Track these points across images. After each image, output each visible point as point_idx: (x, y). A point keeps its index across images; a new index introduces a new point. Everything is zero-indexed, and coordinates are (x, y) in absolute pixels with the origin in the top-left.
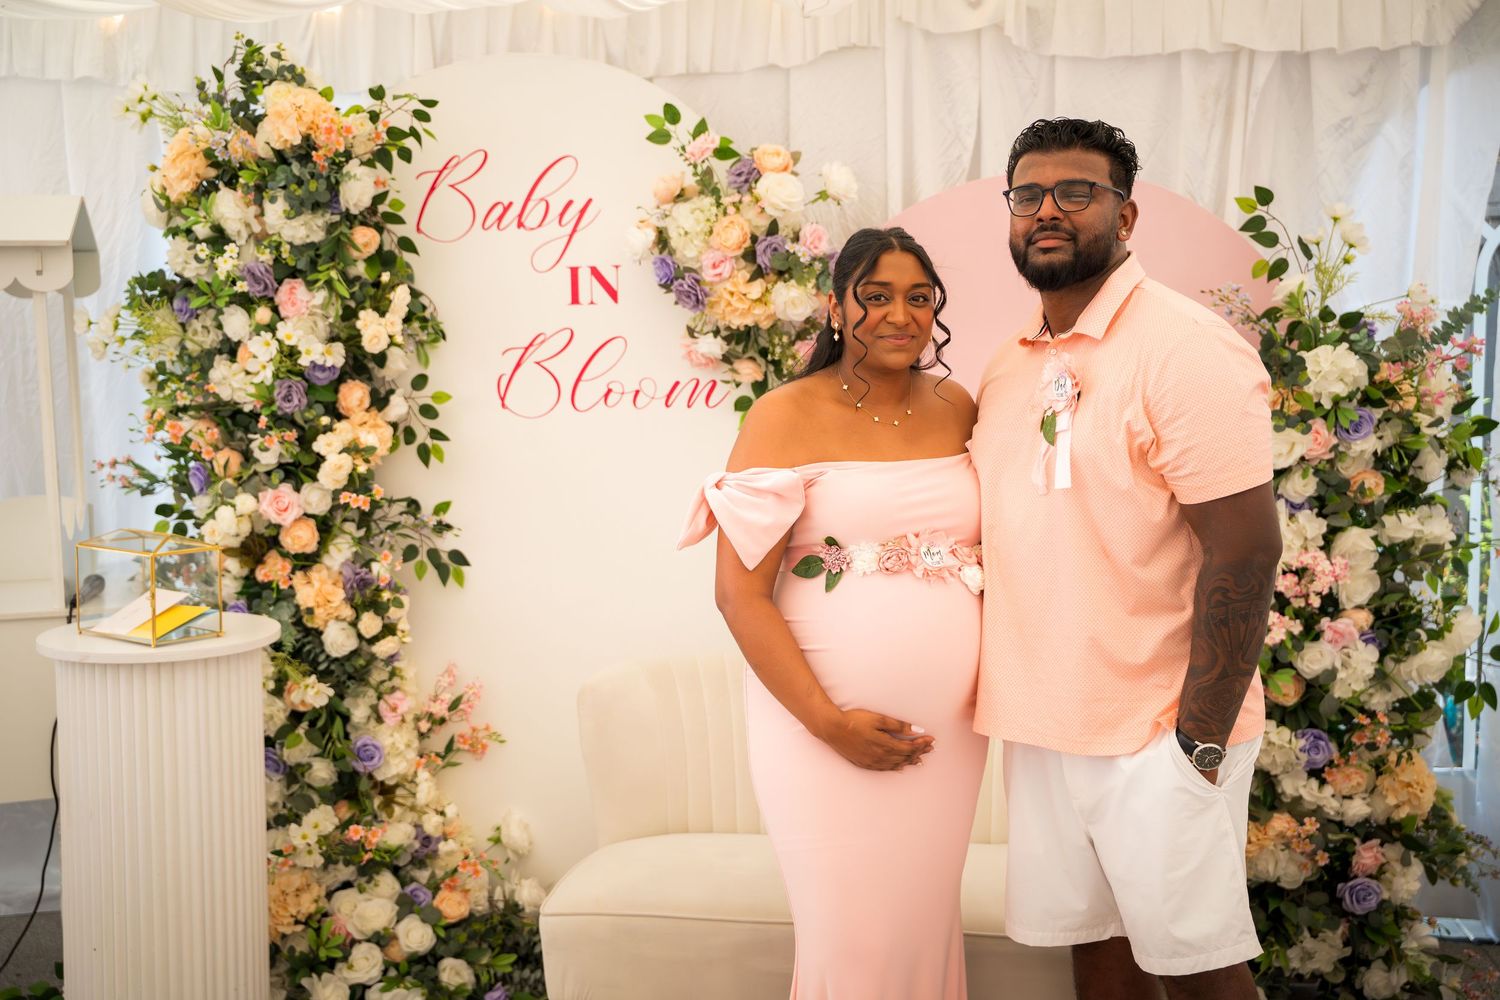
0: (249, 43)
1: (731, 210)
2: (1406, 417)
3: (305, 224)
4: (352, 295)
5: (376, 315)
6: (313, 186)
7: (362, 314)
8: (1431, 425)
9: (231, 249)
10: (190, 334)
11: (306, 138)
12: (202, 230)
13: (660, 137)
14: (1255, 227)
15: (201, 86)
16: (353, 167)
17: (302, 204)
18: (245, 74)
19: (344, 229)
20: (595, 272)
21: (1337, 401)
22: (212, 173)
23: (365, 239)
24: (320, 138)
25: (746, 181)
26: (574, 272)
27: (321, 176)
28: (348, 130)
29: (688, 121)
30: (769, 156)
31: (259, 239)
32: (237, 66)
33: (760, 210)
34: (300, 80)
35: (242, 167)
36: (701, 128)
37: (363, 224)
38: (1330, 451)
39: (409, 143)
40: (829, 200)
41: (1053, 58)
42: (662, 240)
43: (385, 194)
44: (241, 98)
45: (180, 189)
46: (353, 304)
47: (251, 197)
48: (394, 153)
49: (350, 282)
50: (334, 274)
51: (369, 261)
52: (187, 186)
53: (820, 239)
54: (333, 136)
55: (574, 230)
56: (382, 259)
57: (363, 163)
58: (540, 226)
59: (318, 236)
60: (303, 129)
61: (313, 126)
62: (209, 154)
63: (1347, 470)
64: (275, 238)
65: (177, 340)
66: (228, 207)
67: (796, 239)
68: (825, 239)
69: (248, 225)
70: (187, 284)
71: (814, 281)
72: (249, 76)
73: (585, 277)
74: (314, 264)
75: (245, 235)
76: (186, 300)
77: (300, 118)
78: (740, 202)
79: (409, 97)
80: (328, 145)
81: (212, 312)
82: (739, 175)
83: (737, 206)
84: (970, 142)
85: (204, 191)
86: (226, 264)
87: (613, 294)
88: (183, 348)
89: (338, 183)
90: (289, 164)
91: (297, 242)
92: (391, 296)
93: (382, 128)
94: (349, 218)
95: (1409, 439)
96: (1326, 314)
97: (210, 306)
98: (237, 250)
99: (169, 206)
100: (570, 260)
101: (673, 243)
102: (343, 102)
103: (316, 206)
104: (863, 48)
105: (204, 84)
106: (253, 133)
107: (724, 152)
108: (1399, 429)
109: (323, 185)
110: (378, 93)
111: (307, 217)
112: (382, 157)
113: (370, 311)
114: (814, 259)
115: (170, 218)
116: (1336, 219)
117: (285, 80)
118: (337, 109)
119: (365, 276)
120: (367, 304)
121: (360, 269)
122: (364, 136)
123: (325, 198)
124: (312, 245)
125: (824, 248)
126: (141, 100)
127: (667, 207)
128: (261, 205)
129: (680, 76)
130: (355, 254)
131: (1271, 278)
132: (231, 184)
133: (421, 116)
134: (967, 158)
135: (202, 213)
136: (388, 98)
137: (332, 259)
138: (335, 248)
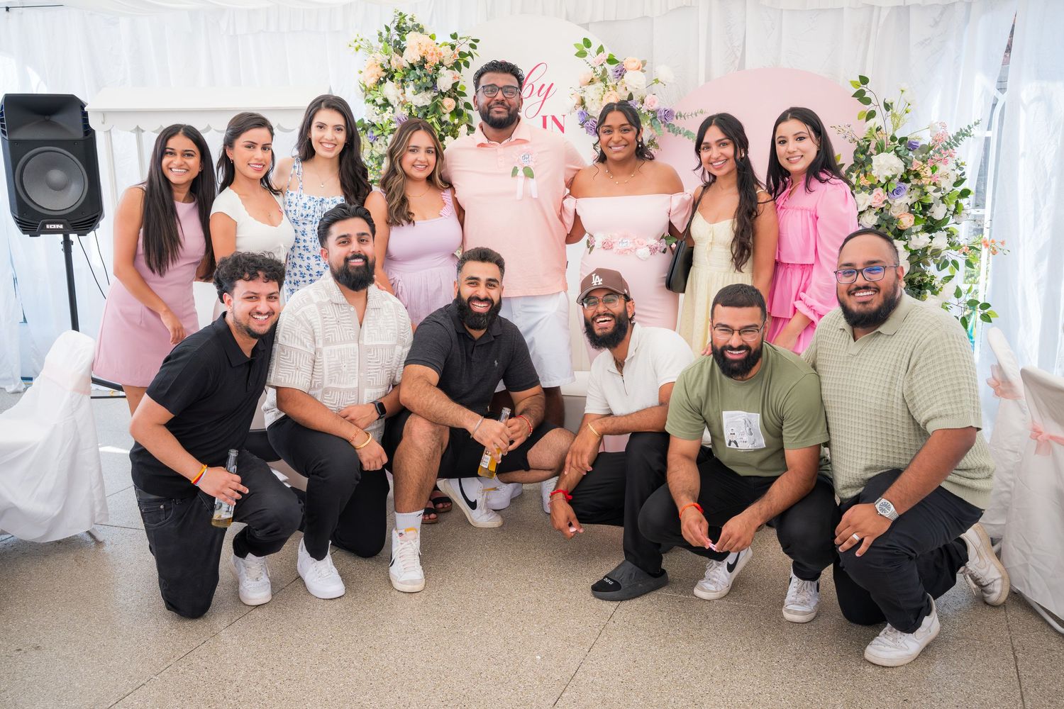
0: (400, 14)
1: (611, 89)
2: (921, 187)
3: (422, 97)
4: (442, 130)
5: (453, 138)
6: (424, 80)
7: (446, 138)
8: (935, 191)
9: (390, 109)
10: (374, 147)
11: (423, 58)
12: (380, 101)
13: (582, 54)
14: (860, 95)
15: (380, 34)
16: (443, 70)
17: (420, 88)
18: (398, 28)
19: (439, 99)
20: (554, 118)
21: (889, 181)
22: (384, 74)
23: (449, 103)
24: (429, 58)
25: (620, 75)
26: (545, 118)
27: (429, 75)
28: (440, 54)
29: (595, 47)
30: (630, 62)
31: (403, 104)
32: (396, 24)
33: (624, 89)
34: (422, 30)
35: (396, 71)
36: (601, 49)
37: (449, 97)
38: (884, 203)
39: (469, 59)
40: (660, 83)
41: (782, 10)
42: (583, 103)
43: (458, 82)
44: (398, 38)
45: (371, 82)
46: (444, 134)
47: (400, 85)
48: (462, 64)
49: (442, 123)
50: (434, 120)
51: (451, 113)
52: (373, 80)
53: (654, 102)
54: (434, 56)
55: (545, 98)
56: (457, 113)
57: (448, 68)
58: (529, 96)
59: (428, 102)
60: (421, 54)
61: (426, 52)
62: (382, 66)
63: (894, 213)
64: (410, 103)
65: (369, 150)
66: (390, 90)
67: (643, 102)
68: (657, 102)
69: (398, 98)
70: (374, 125)
71: (649, 122)
72: (400, 29)
73: (549, 120)
74: (425, 115)
75: (397, 103)
76: (372, 132)
77: (420, 49)
78: (617, 84)
79: (467, 38)
80: (432, 60)
81: (384, 138)
82: (617, 72)
83: (615, 88)
84: (739, 54)
85: (380, 83)
86: (388, 115)
87: (562, 129)
88: (372, 154)
89: (436, 78)
90: (415, 70)
91: (419, 106)
92: (459, 130)
93: (457, 52)
94: (443, 94)
95: (924, 197)
96: (893, 138)
97: (383, 135)
98: (392, 109)
99: (367, 90)
100: (543, 113)
101: (586, 104)
102: (439, 40)
103: (427, 89)
104: (689, 7)
105: (381, 33)
106: (402, 56)
107: (611, 61)
108: (918, 193)
109: (429, 78)
110: (454, 36)
111: (423, 93)
112: (457, 66)
113: (450, 136)
114: (649, 111)
115: (366, 95)
116: (902, 91)
117: (416, 31)
118: (437, 44)
119: (449, 121)
120: (449, 134)
121: (447, 117)
122: (449, 56)
123: (430, 85)
124: (426, 107)
125: (655, 107)
126: (356, 41)
127: (585, 87)
128: (404, 89)
129: (600, 22)
130: (444, 111)
131: (867, 119)
132: (392, 78)
133: (473, 47)
134: (737, 62)
135: (379, 93)
136: (458, 39)
137: (434, 113)
138: (436, 108)
